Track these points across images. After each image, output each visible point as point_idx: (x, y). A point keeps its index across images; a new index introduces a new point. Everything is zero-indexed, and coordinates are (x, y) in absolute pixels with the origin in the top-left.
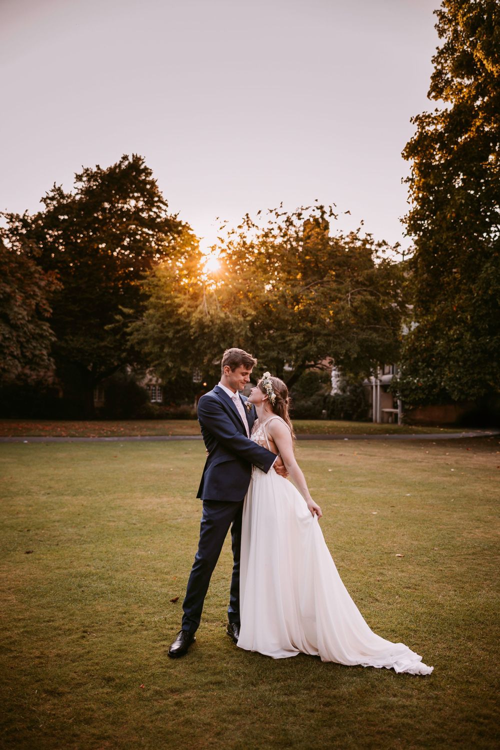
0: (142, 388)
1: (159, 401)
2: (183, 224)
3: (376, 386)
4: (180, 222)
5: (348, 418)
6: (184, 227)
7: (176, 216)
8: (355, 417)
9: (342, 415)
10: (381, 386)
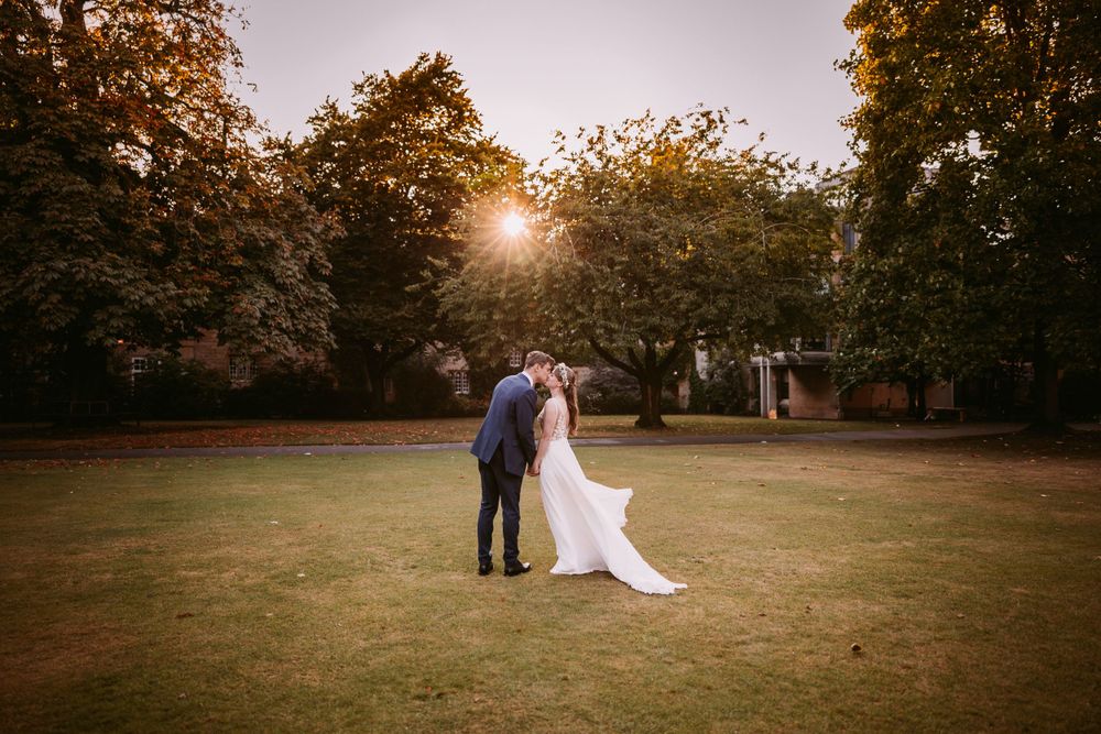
0: (443, 375)
1: (465, 392)
2: (502, 149)
3: (765, 368)
4: (499, 147)
5: (718, 410)
6: (504, 153)
7: (491, 139)
8: (728, 409)
9: (708, 408)
10: (771, 367)
